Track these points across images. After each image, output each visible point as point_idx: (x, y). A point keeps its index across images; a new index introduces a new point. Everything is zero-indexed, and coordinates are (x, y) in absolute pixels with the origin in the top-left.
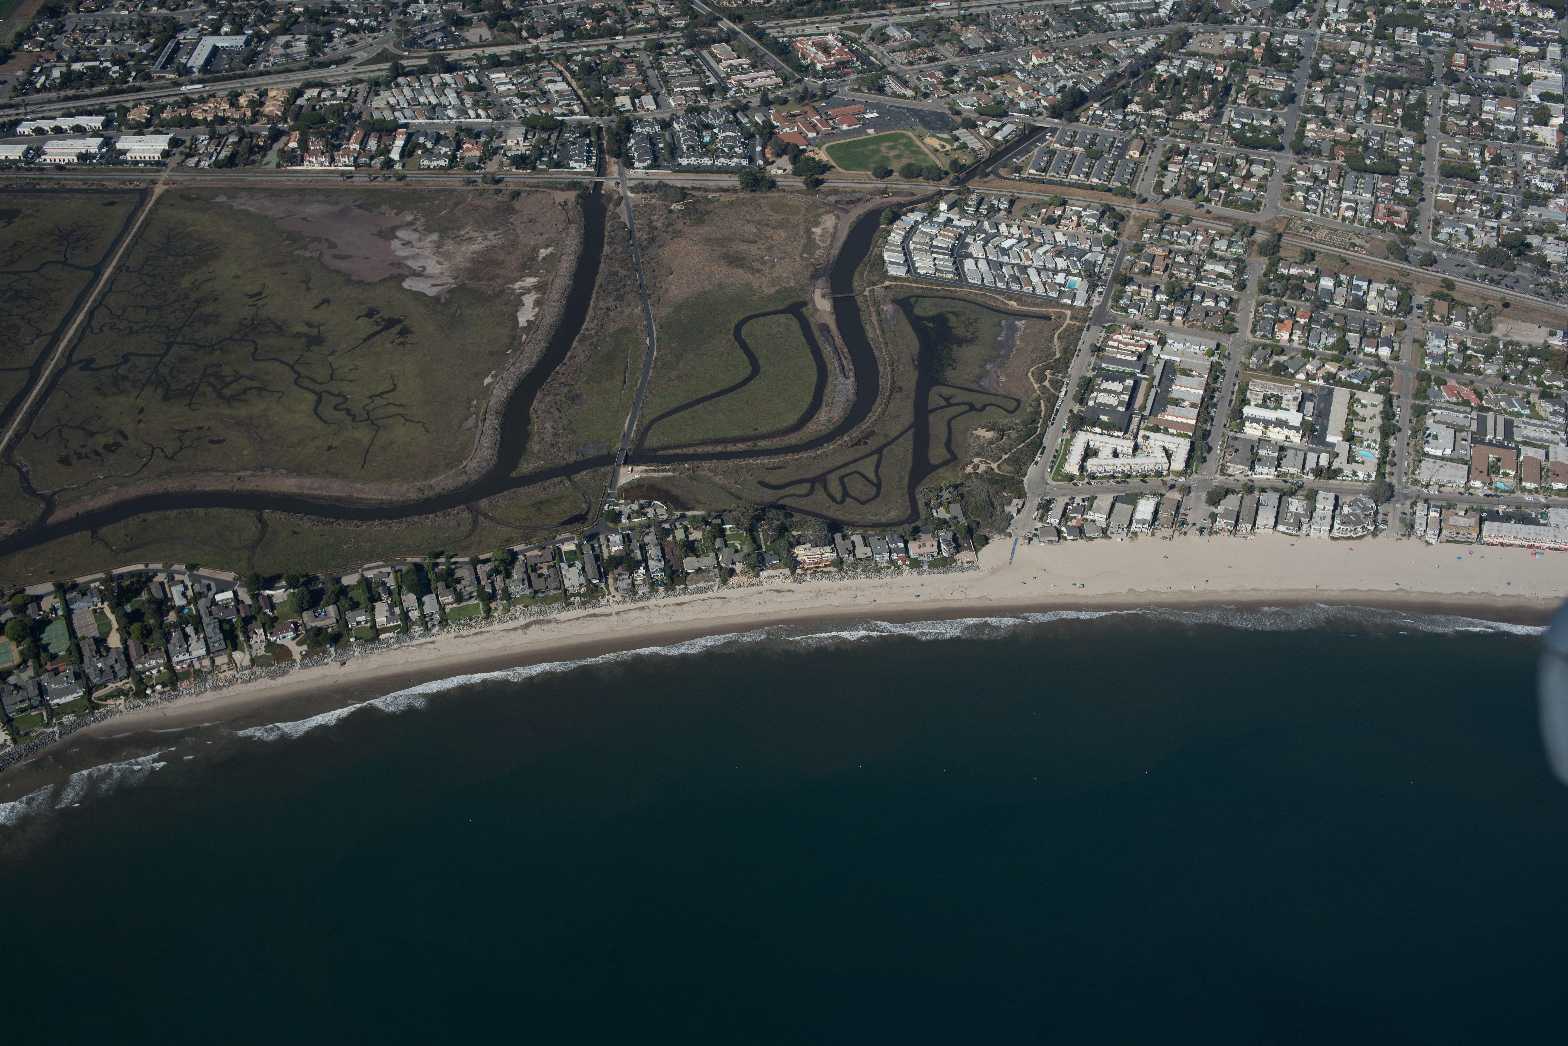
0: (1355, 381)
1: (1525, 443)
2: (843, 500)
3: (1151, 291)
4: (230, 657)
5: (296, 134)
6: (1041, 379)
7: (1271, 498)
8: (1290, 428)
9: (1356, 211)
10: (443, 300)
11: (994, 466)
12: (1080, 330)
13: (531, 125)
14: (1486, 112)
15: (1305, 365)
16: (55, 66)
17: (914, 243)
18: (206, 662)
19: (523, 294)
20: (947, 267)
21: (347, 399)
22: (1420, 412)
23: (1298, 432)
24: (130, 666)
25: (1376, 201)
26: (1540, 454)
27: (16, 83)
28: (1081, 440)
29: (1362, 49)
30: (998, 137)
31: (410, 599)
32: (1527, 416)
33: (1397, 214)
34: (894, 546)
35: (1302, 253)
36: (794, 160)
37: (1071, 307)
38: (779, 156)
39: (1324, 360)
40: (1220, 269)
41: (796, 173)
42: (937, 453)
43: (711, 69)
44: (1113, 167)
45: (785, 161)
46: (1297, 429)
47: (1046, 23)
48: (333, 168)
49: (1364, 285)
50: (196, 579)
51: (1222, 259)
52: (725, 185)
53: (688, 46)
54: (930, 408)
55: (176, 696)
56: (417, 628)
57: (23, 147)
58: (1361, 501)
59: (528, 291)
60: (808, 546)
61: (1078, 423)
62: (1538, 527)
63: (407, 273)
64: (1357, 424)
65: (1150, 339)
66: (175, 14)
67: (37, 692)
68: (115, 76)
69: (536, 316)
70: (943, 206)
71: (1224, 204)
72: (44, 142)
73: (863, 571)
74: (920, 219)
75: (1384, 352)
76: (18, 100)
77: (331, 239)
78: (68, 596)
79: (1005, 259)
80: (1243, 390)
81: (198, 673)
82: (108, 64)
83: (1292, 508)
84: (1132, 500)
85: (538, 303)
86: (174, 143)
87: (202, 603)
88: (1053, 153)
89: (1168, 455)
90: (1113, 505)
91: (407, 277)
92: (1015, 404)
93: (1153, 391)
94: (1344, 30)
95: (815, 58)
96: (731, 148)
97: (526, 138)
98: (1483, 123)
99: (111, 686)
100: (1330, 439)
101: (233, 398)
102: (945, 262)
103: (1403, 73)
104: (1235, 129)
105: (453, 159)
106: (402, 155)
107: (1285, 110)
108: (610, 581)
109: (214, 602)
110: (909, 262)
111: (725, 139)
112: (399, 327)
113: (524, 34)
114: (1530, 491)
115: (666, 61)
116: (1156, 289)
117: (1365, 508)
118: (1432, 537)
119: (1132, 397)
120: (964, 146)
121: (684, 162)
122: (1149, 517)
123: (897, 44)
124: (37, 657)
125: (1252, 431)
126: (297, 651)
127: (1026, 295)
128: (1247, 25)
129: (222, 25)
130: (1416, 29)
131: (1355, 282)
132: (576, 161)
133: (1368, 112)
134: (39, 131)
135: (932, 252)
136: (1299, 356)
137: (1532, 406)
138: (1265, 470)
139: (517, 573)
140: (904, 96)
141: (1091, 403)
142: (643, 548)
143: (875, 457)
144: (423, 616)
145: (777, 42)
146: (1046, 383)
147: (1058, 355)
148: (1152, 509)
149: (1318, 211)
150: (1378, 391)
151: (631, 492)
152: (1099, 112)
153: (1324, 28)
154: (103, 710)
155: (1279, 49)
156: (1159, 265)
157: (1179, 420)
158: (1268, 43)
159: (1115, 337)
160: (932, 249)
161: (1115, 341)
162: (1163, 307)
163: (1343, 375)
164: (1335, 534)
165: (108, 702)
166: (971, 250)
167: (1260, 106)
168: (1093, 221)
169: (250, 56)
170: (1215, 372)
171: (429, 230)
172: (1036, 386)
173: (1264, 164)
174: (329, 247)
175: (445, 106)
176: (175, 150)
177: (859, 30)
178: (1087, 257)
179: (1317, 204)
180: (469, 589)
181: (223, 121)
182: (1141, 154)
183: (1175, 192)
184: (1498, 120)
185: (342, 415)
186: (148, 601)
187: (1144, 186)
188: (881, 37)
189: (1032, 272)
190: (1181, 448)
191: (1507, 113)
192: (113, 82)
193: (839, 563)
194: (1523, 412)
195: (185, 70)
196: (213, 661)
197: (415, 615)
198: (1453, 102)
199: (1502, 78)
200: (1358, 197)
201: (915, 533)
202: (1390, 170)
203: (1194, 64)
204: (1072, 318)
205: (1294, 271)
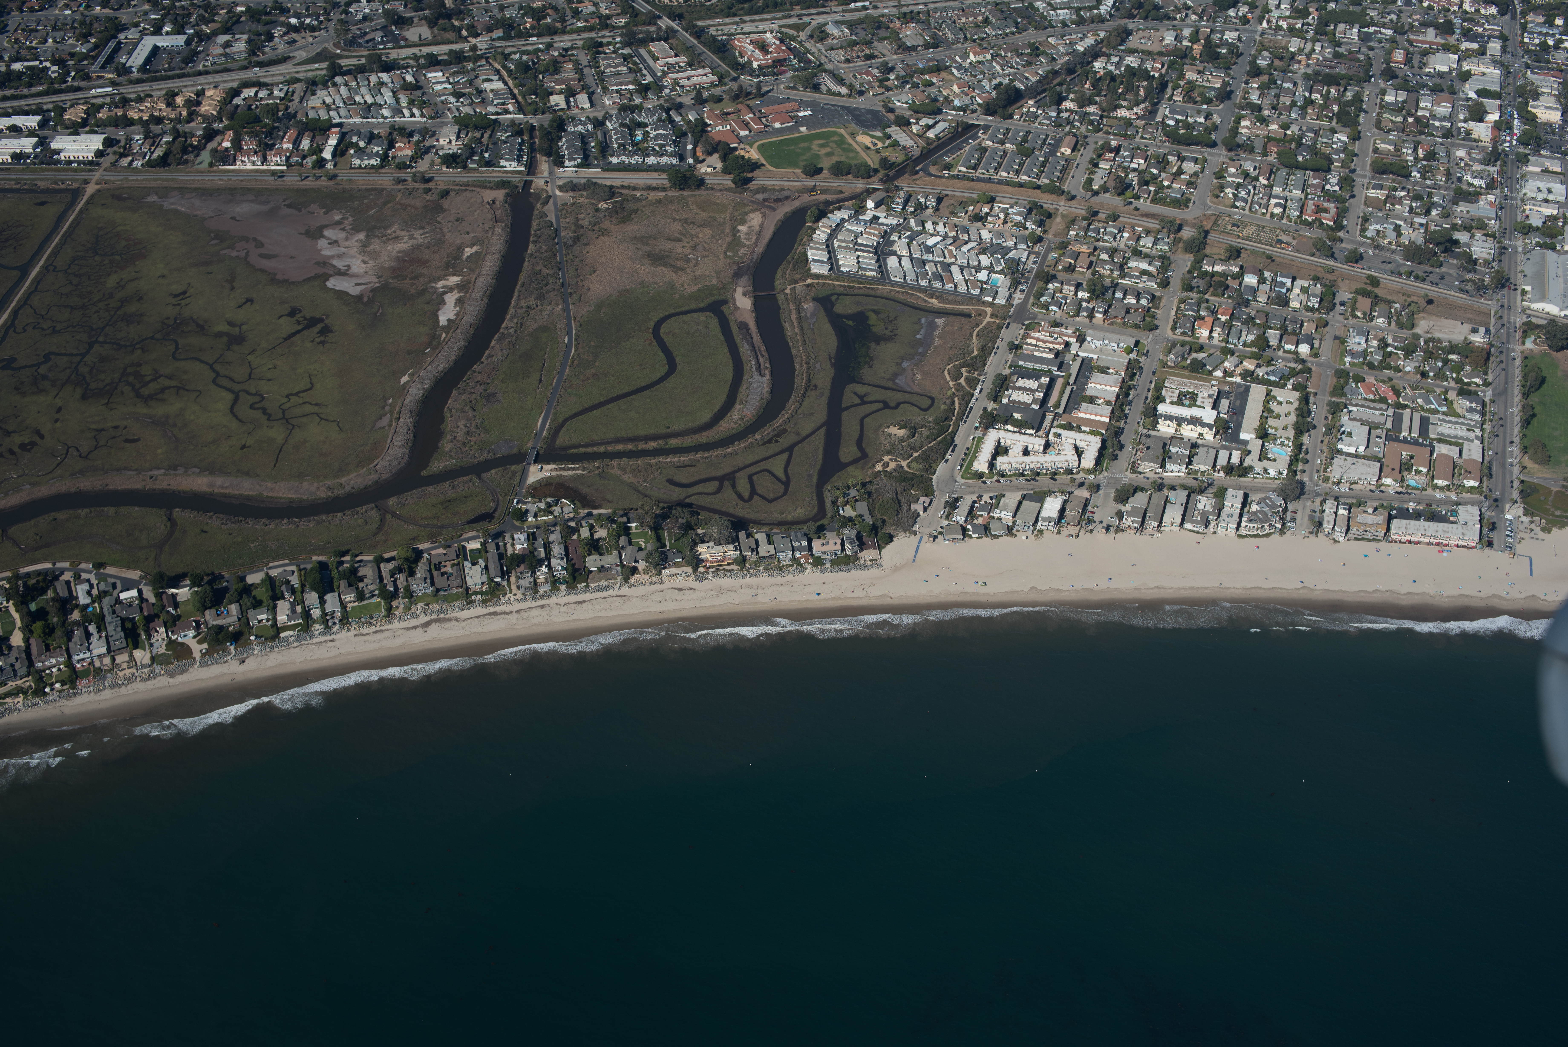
0: (1272, 378)
1: (1439, 441)
2: (751, 498)
3: (1073, 289)
4: (131, 656)
5: (230, 134)
6: (957, 376)
7: (1182, 495)
8: (1203, 425)
9: (1285, 208)
10: (365, 299)
11: (904, 464)
12: (1000, 328)
13: (464, 124)
14: (1423, 109)
15: (1223, 362)
17: (839, 241)
18: (107, 660)
19: (446, 293)
20: (870, 264)
21: (263, 398)
22: (1335, 409)
23: (1211, 429)
24: (31, 664)
25: (1306, 198)
26: (1453, 452)
28: (992, 437)
29: (1302, 46)
30: (931, 134)
31: (312, 598)
32: (1444, 413)
33: (1326, 211)
34: (797, 544)
35: (1227, 250)
36: (724, 159)
37: (992, 305)
38: (710, 154)
39: (1242, 358)
40: (1144, 266)
41: (726, 171)
42: (847, 451)
43: (648, 67)
44: (1043, 165)
45: (715, 160)
46: (1209, 426)
47: (986, 21)
48: (265, 167)
49: (1288, 282)
50: (102, 578)
51: (1147, 256)
52: (654, 183)
53: (626, 45)
54: (844, 406)
55: (75, 694)
56: (317, 626)
58: (1270, 498)
59: (451, 289)
60: (711, 544)
61: (990, 421)
62: (1446, 525)
63: (331, 272)
64: (1271, 422)
65: (1069, 336)
66: (118, 14)
68: (53, 75)
69: (457, 315)
70: (870, 204)
71: (1152, 202)
73: (766, 569)
74: (846, 217)
75: (1304, 349)
77: (259, 238)
79: (929, 257)
80: (1159, 388)
81: (98, 672)
82: (48, 64)
83: (1200, 506)
84: (1040, 497)
85: (459, 302)
86: (109, 142)
87: (107, 601)
88: (984, 150)
89: (1079, 452)
90: (1020, 503)
91: (331, 276)
92: (929, 402)
93: (1069, 388)
94: (1285, 26)
95: (752, 56)
96: (662, 146)
97: (458, 137)
98: (1418, 120)
99: (11, 685)
100: (1243, 436)
101: (151, 397)
102: (869, 260)
103: (1341, 70)
104: (1169, 126)
105: (384, 158)
106: (334, 154)
107: (1220, 107)
108: (513, 579)
109: (118, 601)
110: (832, 260)
111: (657, 137)
112: (320, 326)
113: (464, 33)
114: (1441, 489)
115: (604, 60)
116: (1078, 286)
117: (1273, 506)
118: (1339, 535)
119: (1047, 395)
120: (896, 144)
121: (614, 160)
122: (1055, 515)
123: (836, 41)
125: (1166, 428)
126: (197, 649)
127: (948, 292)
128: (1188, 21)
129: (164, 25)
130: (1357, 26)
131: (1279, 279)
132: (507, 160)
133: (1303, 108)
135: (856, 250)
136: (1218, 353)
137: (1449, 403)
138: (1176, 468)
139: (421, 572)
140: (839, 94)
141: (1005, 401)
142: (547, 546)
143: (785, 456)
144: (324, 614)
145: (715, 40)
146: (962, 381)
147: (976, 353)
148: (1059, 507)
149: (1247, 208)
150: (1295, 388)
151: (539, 491)
152: (1033, 109)
153: (1265, 24)
155: (1218, 46)
156: (1083, 262)
157: (1093, 417)
158: (1208, 39)
159: (1033, 335)
160: (856, 247)
161: (1033, 338)
162: (1085, 305)
163: (1260, 372)
164: (1243, 531)
165: (7, 700)
166: (895, 247)
167: (1195, 103)
168: (1020, 218)
169: (190, 56)
170: (1132, 369)
171: (356, 229)
172: (951, 384)
173: (1196, 161)
174: (256, 247)
175: (381, 105)
176: (109, 150)
177: (799, 28)
178: (1011, 254)
179: (1246, 201)
180: (371, 588)
181: (159, 120)
182: (1073, 151)
183: (1104, 189)
184: (1434, 117)
185: (258, 414)
186: (53, 599)
187: (1074, 183)
188: (821, 35)
189: (955, 270)
190: (1092, 445)
191: (1444, 109)
192: (52, 82)
193: (742, 561)
194: (1440, 409)
195: (124, 70)
196: (113, 660)
197: (316, 613)
198: (1389, 98)
199: (1441, 75)
200: (1288, 194)
201: (820, 531)
202: (1322, 166)
203: (1132, 61)
204: (992, 316)
205: (1218, 268)
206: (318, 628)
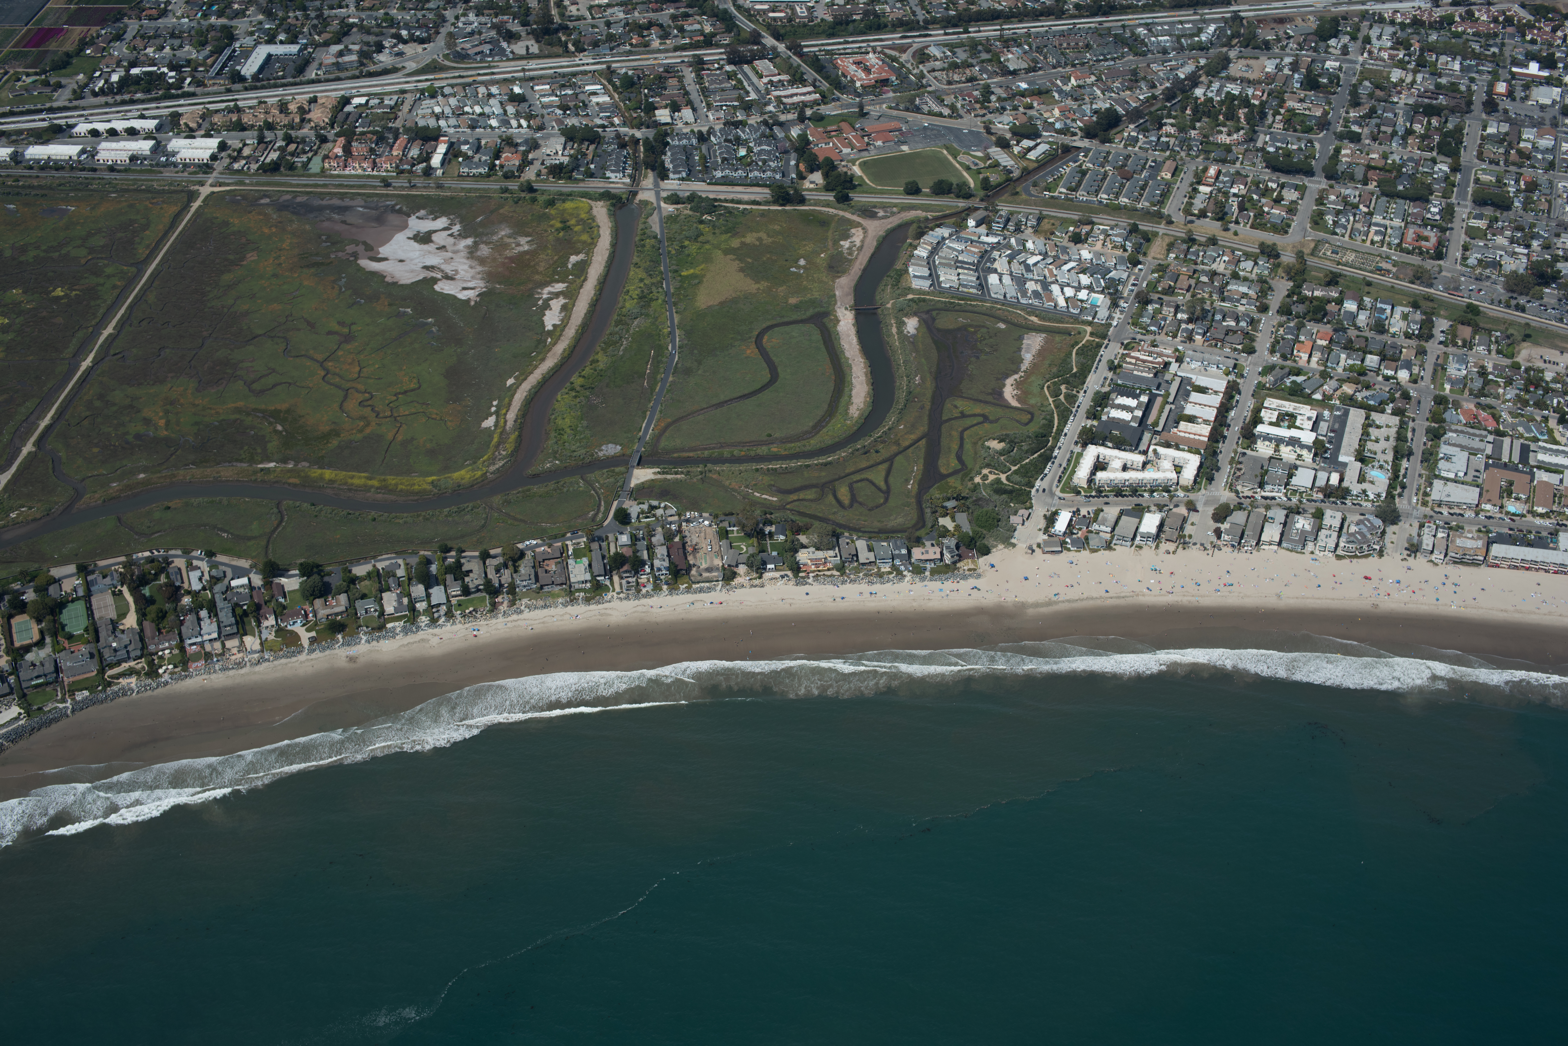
0: (1372, 403)
1: (1539, 468)
2: (851, 506)
3: (1172, 310)
4: (242, 642)
5: (341, 141)
6: (1056, 394)
7: (1280, 515)
8: (1303, 446)
9: (1384, 235)
10: (472, 303)
11: (1003, 477)
12: (1099, 346)
13: (570, 135)
14: (1525, 141)
15: (1322, 385)
16: (114, 71)
17: (940, 257)
18: (218, 645)
19: (551, 299)
20: (972, 281)
21: (372, 396)
22: (1436, 435)
23: (1310, 451)
24: (144, 647)
25: (1406, 227)
26: (1554, 479)
27: (76, 87)
28: (1092, 452)
29: (1403, 76)
30: (1032, 156)
31: (418, 590)
32: (1544, 441)
33: (1427, 239)
34: (897, 552)
35: (1326, 276)
36: (826, 176)
37: (1090, 323)
38: (812, 171)
39: (1341, 381)
40: (1244, 289)
41: (828, 188)
42: (948, 463)
43: (752, 84)
44: (1143, 188)
45: (817, 177)
46: (1309, 448)
47: (1088, 46)
48: (375, 173)
49: (1388, 308)
50: (213, 566)
51: (1246, 279)
52: (758, 198)
53: (730, 62)
54: (944, 418)
55: (186, 677)
56: (423, 618)
57: (78, 148)
58: (1369, 520)
59: (557, 295)
60: (811, 549)
61: (1088, 438)
62: (1546, 551)
63: (439, 276)
64: (1370, 445)
65: (1168, 356)
66: (234, 23)
67: (52, 669)
68: (171, 81)
69: (562, 320)
70: (971, 223)
71: (1252, 227)
72: (99, 143)
73: (866, 575)
74: (946, 235)
75: (1403, 375)
76: (75, 103)
77: (369, 242)
78: (90, 578)
79: (1029, 275)
80: (1257, 411)
81: (208, 656)
82: (165, 70)
83: (1299, 526)
84: (1139, 512)
85: (564, 308)
86: (222, 146)
87: (218, 588)
88: (1084, 173)
89: (1178, 469)
90: (1118, 519)
91: (440, 280)
92: (1029, 416)
93: (1167, 408)
94: (1386, 57)
95: (855, 75)
96: (765, 162)
97: (564, 149)
98: (1520, 152)
99: (125, 666)
100: (1342, 458)
101: (262, 392)
102: (969, 277)
103: (1442, 100)
104: (1268, 153)
105: (492, 167)
106: (443, 162)
107: (1321, 135)
108: (616, 578)
109: (229, 588)
110: (933, 276)
111: (761, 152)
113: (571, 48)
114: (1541, 516)
115: (708, 76)
116: (1177, 309)
117: (1373, 527)
118: (1437, 556)
119: (1146, 414)
120: (996, 165)
121: (718, 174)
122: (1153, 530)
123: (937, 63)
124: (55, 635)
125: (1264, 449)
126: (305, 637)
127: (1047, 311)
128: (1288, 50)
129: (278, 34)
130: (1459, 58)
131: (1379, 305)
132: (613, 171)
133: (1404, 138)
134: (95, 133)
135: (957, 267)
136: (1317, 376)
137: (1550, 432)
138: (1274, 488)
139: (525, 568)
140: (941, 115)
141: (1104, 418)
142: (650, 548)
143: (885, 466)
144: (430, 607)
145: (818, 60)
146: (1062, 397)
147: (1075, 370)
148: (1157, 523)
149: (1347, 236)
150: (1394, 413)
151: (642, 492)
152: (1134, 134)
153: (1366, 55)
154: (115, 688)
155: (1320, 75)
156: (1184, 282)
157: (1192, 436)
158: (1309, 69)
159: (1133, 354)
160: (958, 264)
161: (1133, 357)
162: (1183, 326)
163: (1359, 396)
164: (1340, 552)
165: (121, 680)
166: (996, 265)
167: (1295, 131)
168: (1120, 240)
169: (301, 65)
170: (1232, 390)
171: (462, 235)
172: (1051, 400)
173: (1296, 188)
174: (366, 250)
175: (489, 117)
176: (223, 154)
177: (903, 49)
178: (1111, 275)
179: (1345, 228)
180: (477, 582)
181: (270, 126)
182: (1173, 175)
183: (1203, 214)
184: (1535, 148)
185: (367, 411)
186: (166, 585)
187: (1171, 207)
188: (922, 56)
189: (1055, 288)
190: (1192, 463)
191: (1546, 142)
192: (171, 86)
193: (841, 568)
194: (1540, 437)
195: (238, 78)
196: (224, 645)
197: (421, 606)
198: (1490, 130)
199: (1543, 107)
200: (1387, 222)
201: (919, 542)
202: (1421, 197)
203: (1234, 89)
204: (1092, 334)
205: (1317, 293)
206: (424, 620)
